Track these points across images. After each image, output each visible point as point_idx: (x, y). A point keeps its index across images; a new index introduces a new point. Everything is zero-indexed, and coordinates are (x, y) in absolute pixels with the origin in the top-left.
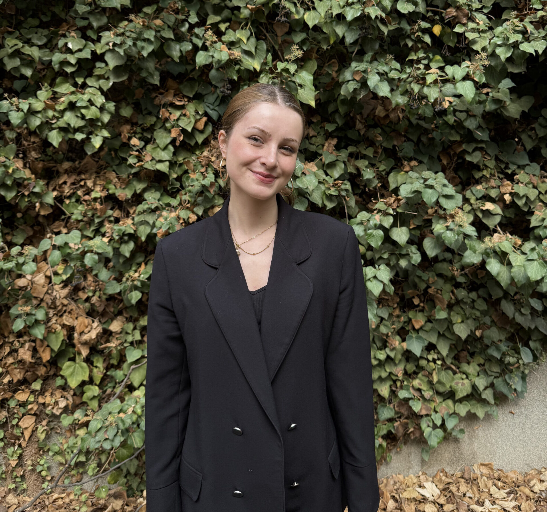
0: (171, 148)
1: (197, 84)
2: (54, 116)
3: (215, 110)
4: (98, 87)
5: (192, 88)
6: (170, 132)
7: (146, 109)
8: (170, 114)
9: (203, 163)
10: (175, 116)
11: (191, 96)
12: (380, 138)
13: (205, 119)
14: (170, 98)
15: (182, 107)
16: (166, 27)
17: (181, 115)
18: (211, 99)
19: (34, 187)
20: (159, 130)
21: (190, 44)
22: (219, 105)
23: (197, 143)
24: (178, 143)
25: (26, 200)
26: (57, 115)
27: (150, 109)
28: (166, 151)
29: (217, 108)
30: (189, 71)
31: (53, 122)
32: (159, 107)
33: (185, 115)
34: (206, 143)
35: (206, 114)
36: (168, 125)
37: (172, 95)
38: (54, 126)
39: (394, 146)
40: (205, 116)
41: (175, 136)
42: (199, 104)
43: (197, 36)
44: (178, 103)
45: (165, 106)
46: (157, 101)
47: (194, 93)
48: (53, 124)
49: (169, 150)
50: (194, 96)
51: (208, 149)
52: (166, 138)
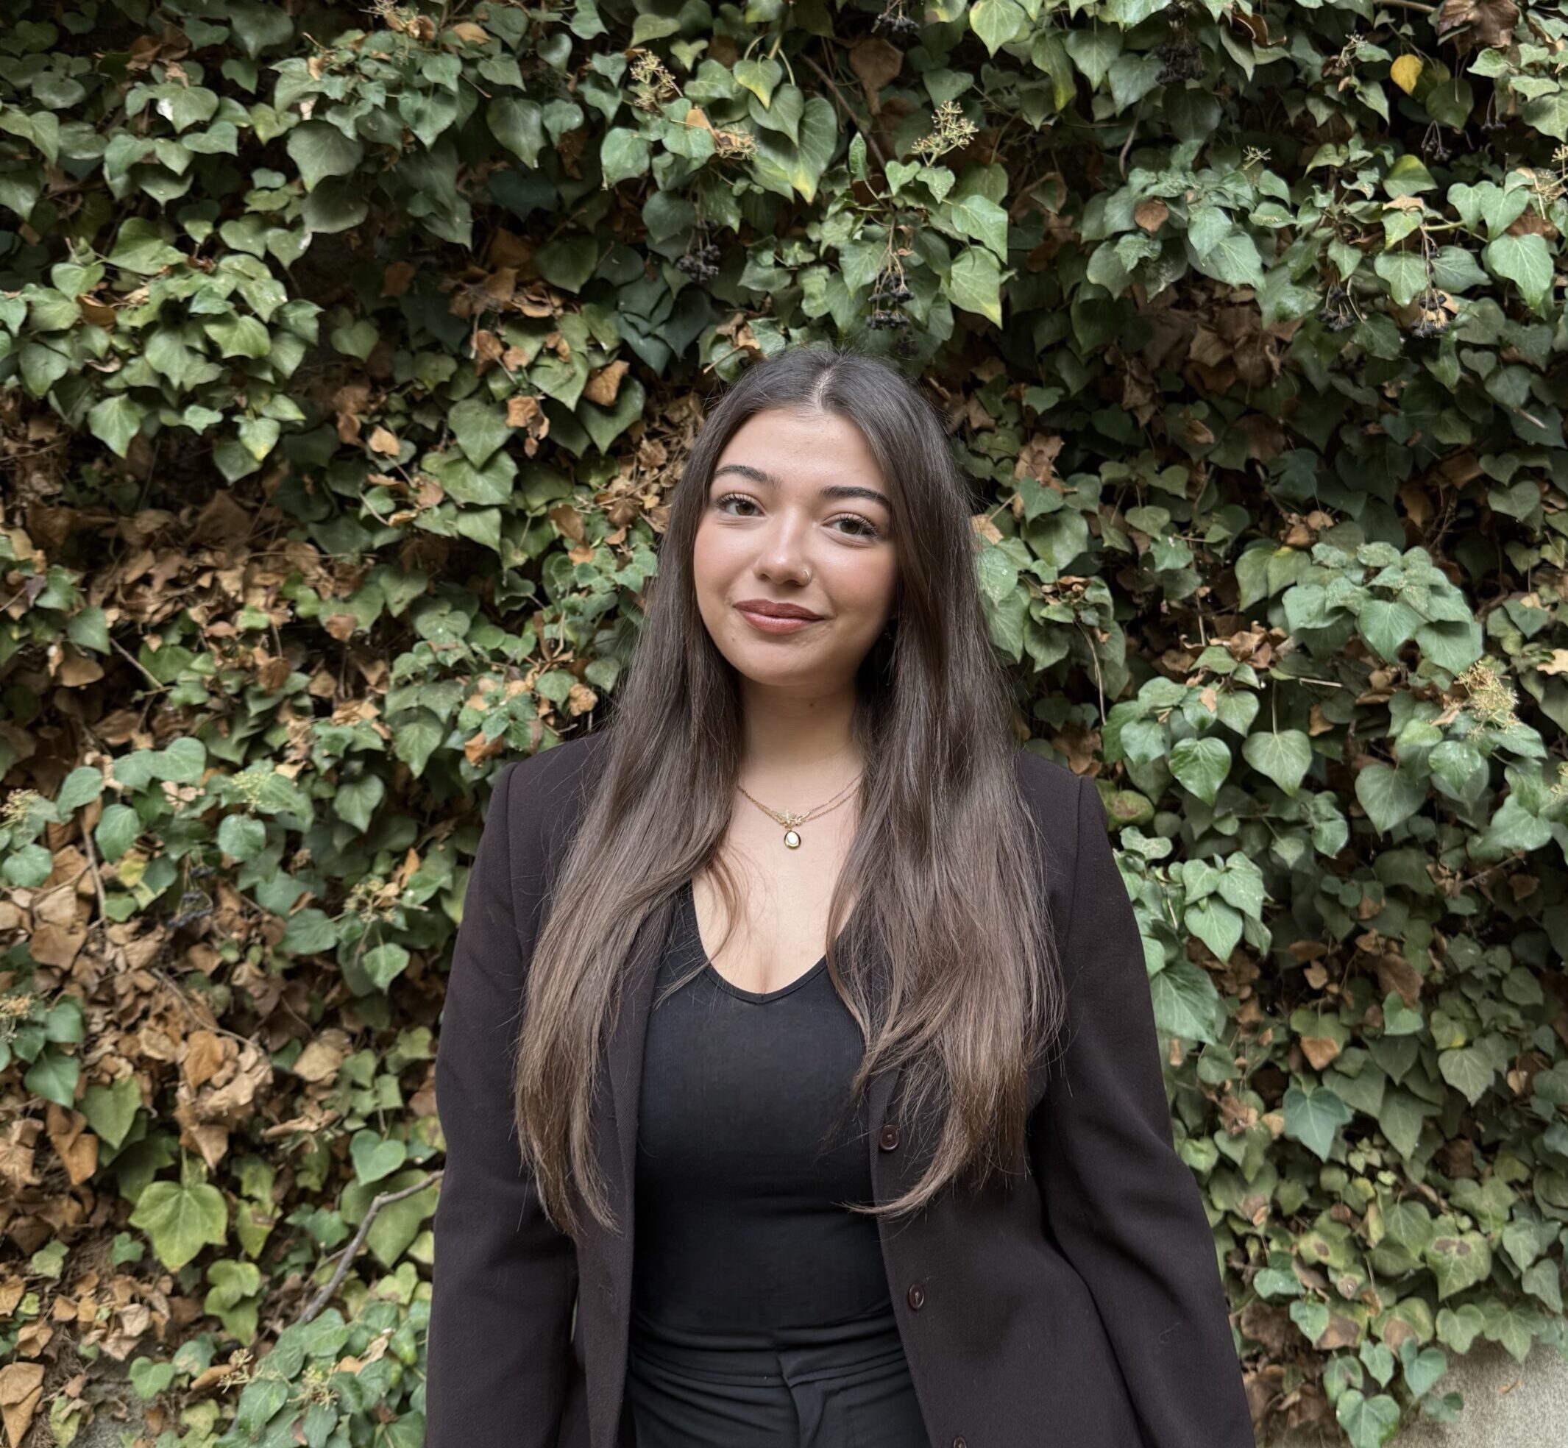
0: (508, 466)
1: (595, 249)
2: (111, 349)
3: (656, 337)
4: (260, 253)
5: (577, 262)
6: (503, 408)
7: (422, 330)
8: (506, 347)
9: (617, 516)
10: (520, 355)
11: (576, 290)
12: (1207, 437)
13: (620, 368)
14: (503, 296)
15: (545, 326)
16: (496, 49)
17: (540, 353)
18: (642, 299)
19: (44, 591)
20: (465, 404)
21: (577, 108)
22: (667, 322)
23: (593, 447)
24: (531, 448)
25: (16, 635)
26: (121, 345)
27: (437, 331)
28: (489, 474)
29: (661, 331)
30: (568, 203)
31: (110, 369)
32: (467, 324)
33: (554, 353)
34: (623, 449)
35: (624, 351)
36: (497, 386)
37: (511, 285)
38: (110, 384)
39: (1251, 463)
40: (620, 358)
41: (521, 424)
42: (601, 316)
43: (601, 82)
44: (531, 311)
45: (486, 320)
46: (459, 305)
47: (584, 280)
48: (109, 375)
49: (502, 471)
50: (583, 288)
51: (629, 470)
52: (489, 429)
